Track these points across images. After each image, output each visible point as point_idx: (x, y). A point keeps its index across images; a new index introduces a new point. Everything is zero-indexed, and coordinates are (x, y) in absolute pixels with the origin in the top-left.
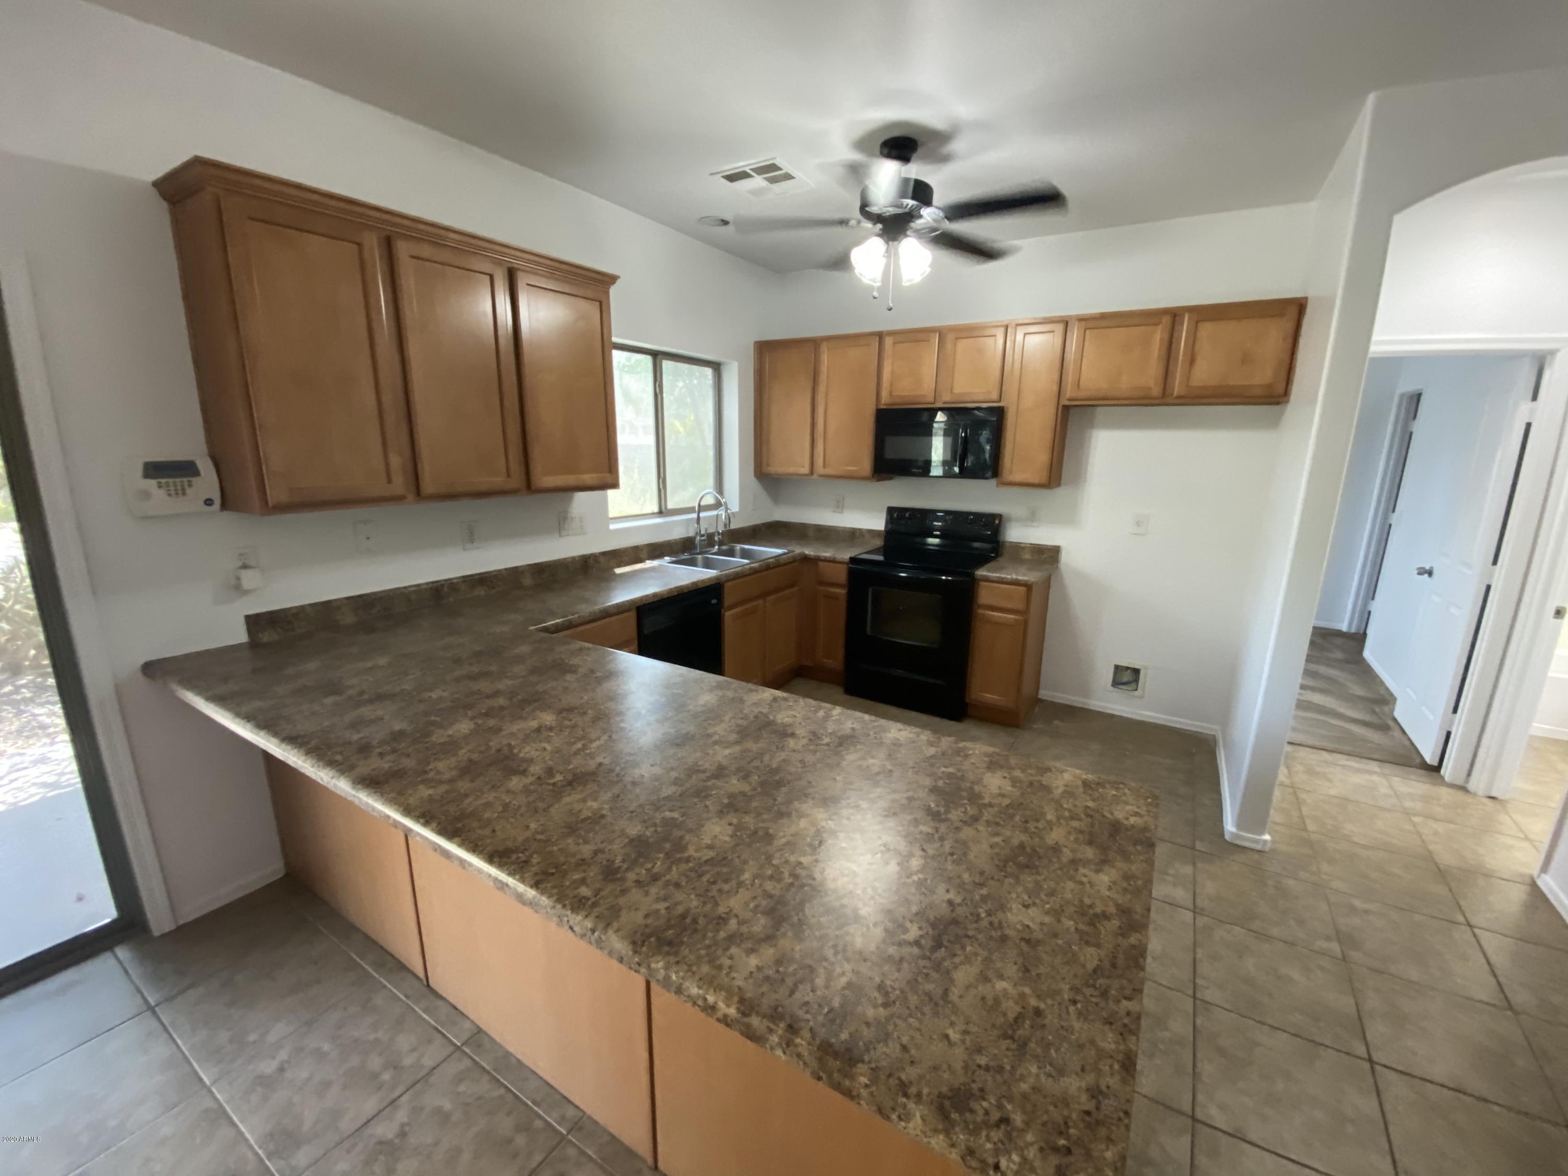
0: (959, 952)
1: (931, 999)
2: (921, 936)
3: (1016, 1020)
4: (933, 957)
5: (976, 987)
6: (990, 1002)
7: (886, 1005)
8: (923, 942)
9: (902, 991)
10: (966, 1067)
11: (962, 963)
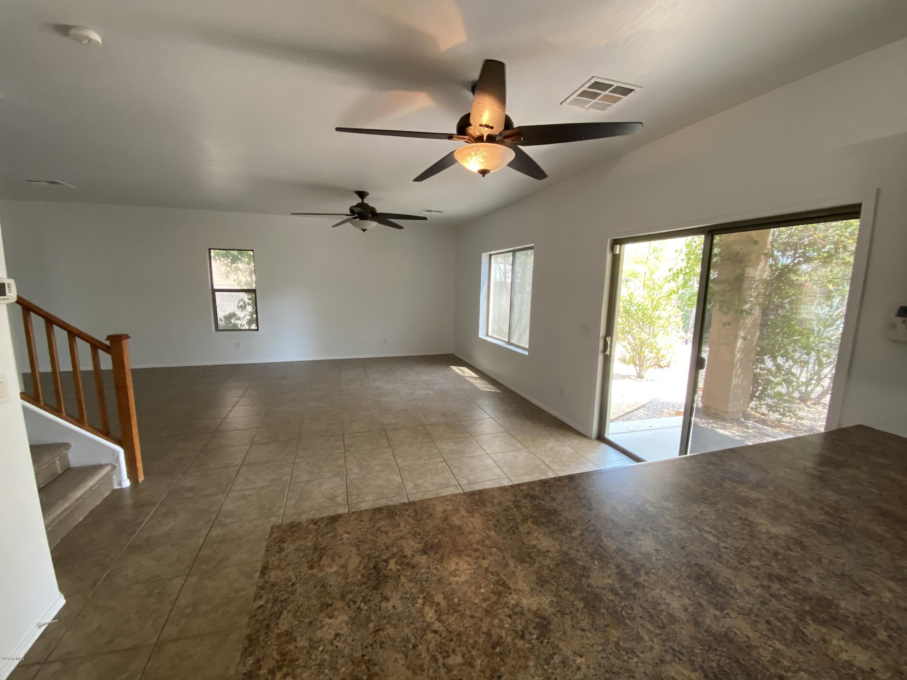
0: (363, 571)
1: (363, 542)
2: (387, 566)
3: (321, 557)
4: (374, 559)
5: (346, 560)
6: (336, 557)
7: (379, 528)
8: (384, 564)
9: (376, 537)
10: (336, 529)
11: (359, 566)
